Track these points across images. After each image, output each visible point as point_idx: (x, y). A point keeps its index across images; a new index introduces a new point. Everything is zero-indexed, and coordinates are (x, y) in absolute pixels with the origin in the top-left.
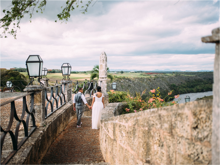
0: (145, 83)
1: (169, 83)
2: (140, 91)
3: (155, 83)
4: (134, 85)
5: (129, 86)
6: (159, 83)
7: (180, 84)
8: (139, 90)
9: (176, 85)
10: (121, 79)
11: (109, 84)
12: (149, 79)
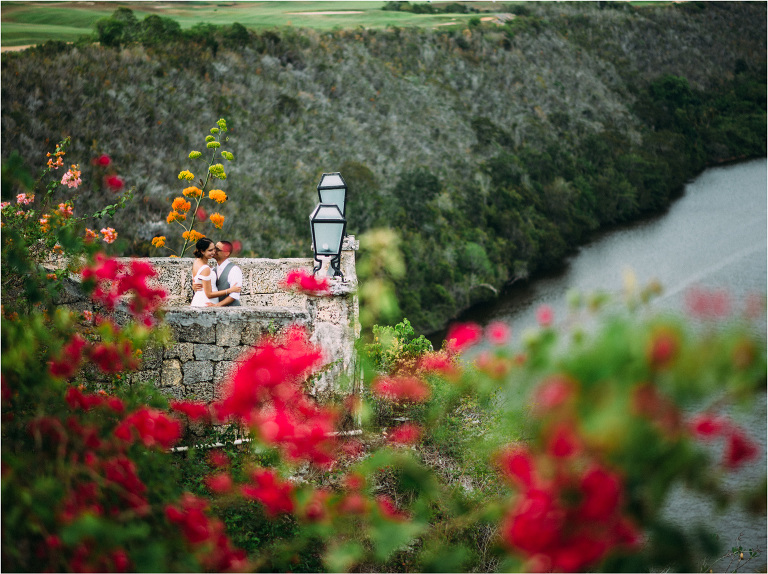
0: (428, 73)
1: (634, 68)
2: (383, 146)
3: (510, 77)
4: (332, 96)
5: (287, 105)
6: (546, 71)
7: (730, 76)
8: (375, 136)
9: (692, 84)
10: (215, 49)
11: (112, 93)
12: (462, 44)
